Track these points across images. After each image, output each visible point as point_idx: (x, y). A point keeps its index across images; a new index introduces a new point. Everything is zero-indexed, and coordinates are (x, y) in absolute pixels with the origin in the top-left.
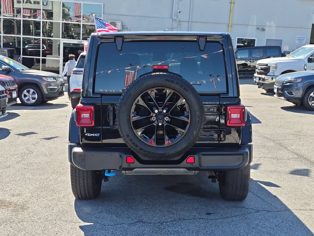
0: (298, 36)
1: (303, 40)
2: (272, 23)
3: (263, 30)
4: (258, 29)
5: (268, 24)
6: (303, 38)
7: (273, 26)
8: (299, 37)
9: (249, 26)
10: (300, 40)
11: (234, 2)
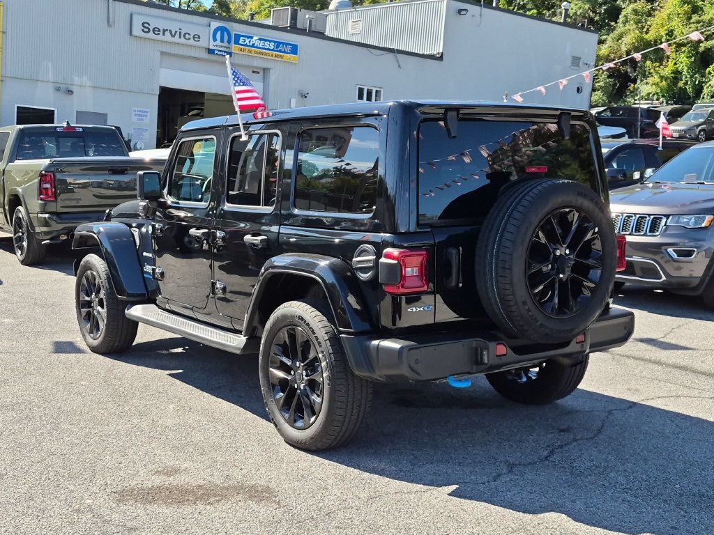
0: (136, 109)
1: (146, 116)
2: (85, 78)
3: (70, 92)
4: (58, 89)
5: (76, 80)
6: (145, 112)
7: (88, 85)
8: (138, 111)
9: (39, 83)
10: (140, 115)
11: (5, 30)
